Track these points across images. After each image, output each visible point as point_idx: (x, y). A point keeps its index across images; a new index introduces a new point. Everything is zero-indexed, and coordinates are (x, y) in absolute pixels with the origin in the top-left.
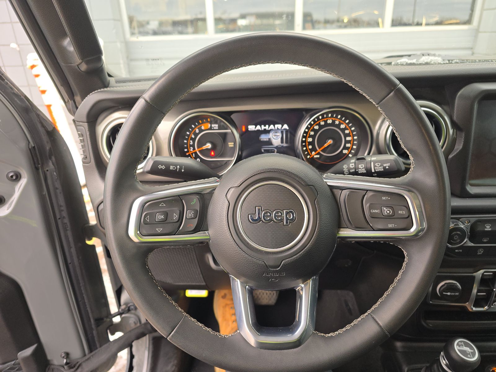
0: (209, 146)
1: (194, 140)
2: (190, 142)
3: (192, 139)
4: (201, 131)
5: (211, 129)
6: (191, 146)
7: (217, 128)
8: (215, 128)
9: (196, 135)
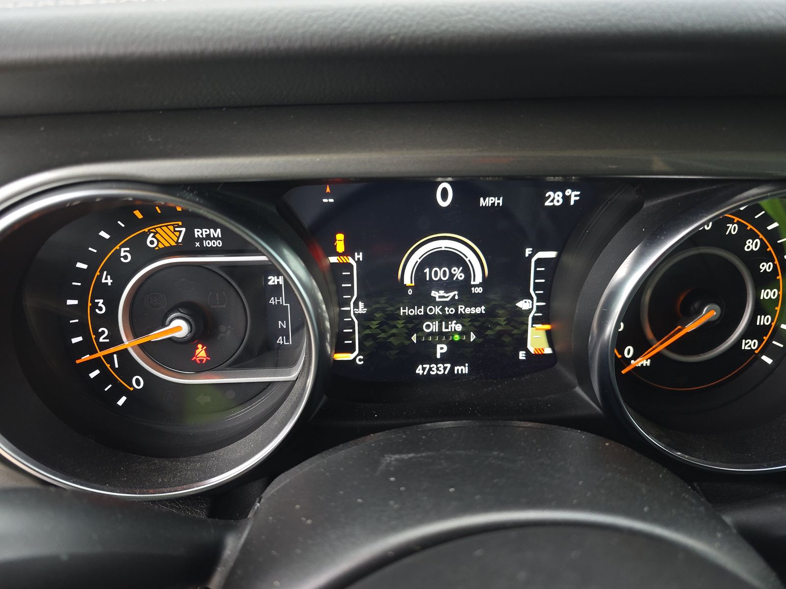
0: (179, 328)
1: (112, 296)
2: (95, 306)
3: (101, 290)
4: (144, 255)
5: (188, 247)
6: (99, 321)
7: (218, 244)
8: (207, 244)
9: (122, 274)
